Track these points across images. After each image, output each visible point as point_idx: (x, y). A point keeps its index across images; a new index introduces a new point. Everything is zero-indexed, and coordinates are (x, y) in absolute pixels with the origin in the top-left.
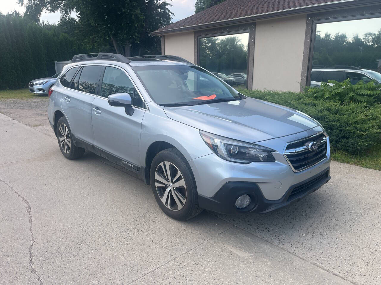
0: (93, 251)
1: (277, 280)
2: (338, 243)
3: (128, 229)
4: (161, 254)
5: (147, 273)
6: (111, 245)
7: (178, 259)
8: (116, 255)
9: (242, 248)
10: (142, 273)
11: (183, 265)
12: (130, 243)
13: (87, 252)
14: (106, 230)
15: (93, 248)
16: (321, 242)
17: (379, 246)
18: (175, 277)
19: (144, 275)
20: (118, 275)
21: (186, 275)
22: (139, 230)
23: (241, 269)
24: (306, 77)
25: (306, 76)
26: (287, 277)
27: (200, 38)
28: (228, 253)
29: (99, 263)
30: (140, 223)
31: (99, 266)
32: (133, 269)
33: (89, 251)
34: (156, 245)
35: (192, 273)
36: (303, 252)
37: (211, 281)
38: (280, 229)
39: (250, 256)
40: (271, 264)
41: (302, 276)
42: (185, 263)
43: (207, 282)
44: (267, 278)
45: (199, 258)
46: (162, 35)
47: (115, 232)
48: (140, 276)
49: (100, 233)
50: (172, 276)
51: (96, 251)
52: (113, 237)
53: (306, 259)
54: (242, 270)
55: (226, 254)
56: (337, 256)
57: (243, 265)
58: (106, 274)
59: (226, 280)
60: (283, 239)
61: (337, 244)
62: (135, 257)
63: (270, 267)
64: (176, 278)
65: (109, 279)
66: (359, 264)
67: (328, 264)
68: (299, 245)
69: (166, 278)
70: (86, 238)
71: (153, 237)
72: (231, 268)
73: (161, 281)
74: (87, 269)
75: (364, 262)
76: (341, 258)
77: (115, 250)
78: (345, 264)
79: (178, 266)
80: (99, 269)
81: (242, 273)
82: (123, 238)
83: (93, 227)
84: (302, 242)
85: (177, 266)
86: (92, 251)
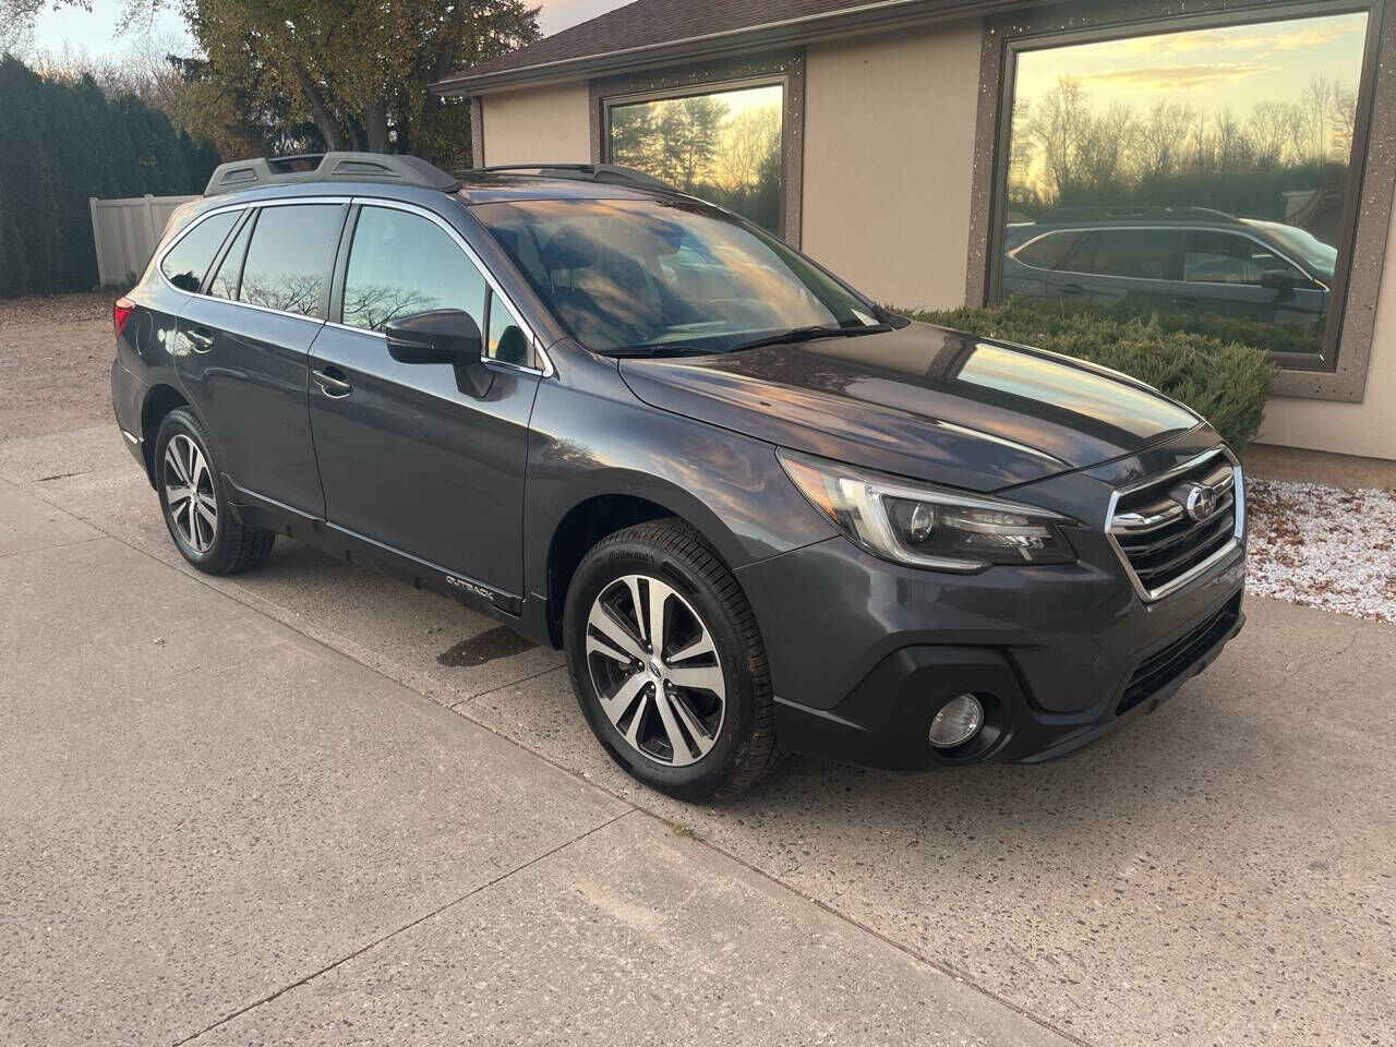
0: (49, 929)
1: (744, 1010)
2: (1001, 860)
3: (215, 839)
4: (319, 932)
5: (242, 1009)
6: (127, 902)
7: (381, 945)
8: (139, 942)
9: (640, 893)
10: (222, 1010)
11: (393, 971)
12: (204, 893)
13: (27, 934)
14: (128, 844)
15: (56, 917)
16: (941, 858)
17: (1152, 868)
18: (346, 1022)
19: (229, 1018)
20: (124, 1020)
21: (394, 1013)
22: (257, 840)
23: (618, 975)
24: (984, 251)
25: (984, 246)
26: (781, 999)
27: (611, 107)
28: (585, 914)
29: (62, 973)
30: (269, 813)
31: (57, 986)
32: (188, 995)
33: (36, 929)
34: (310, 898)
35: (420, 1000)
36: (865, 900)
37: (488, 1029)
38: (802, 815)
39: (665, 924)
40: (736, 951)
41: (841, 991)
42: (404, 963)
43: (470, 1035)
44: (707, 1004)
45: (464, 940)
46: (471, 94)
47: (162, 850)
48: (210, 1021)
49: (100, 858)
50: (339, 1016)
51: (63, 926)
52: (146, 869)
53: (870, 924)
54: (619, 979)
55: (574, 920)
56: (987, 908)
57: (629, 960)
58: (80, 1016)
59: (546, 1022)
60: (807, 853)
61: (1000, 863)
62: (212, 946)
63: (729, 962)
64: (351, 1025)
65: (86, 1034)
66: (1064, 935)
67: (949, 941)
68: (860, 872)
69: (312, 1026)
70: (36, 878)
71: (307, 864)
72: (581, 973)
73: (287, 1039)
74: (9, 1000)
75: (1083, 929)
76: (999, 917)
77: (138, 922)
78: (1011, 939)
79: (373, 977)
80: (57, 999)
81: (616, 991)
82: (181, 875)
83: (76, 835)
84: (870, 862)
85: (369, 977)
86: (46, 927)
